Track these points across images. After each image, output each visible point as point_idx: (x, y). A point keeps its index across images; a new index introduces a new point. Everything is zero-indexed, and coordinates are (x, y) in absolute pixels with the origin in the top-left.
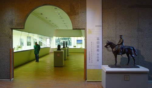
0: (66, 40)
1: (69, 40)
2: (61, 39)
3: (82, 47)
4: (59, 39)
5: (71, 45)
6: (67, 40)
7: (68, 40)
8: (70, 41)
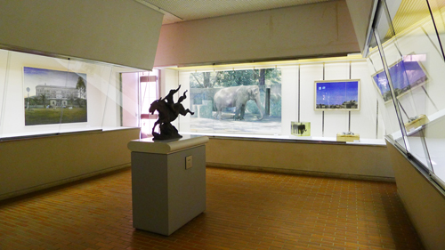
0: (248, 87)
1: (268, 83)
2: (218, 79)
3: (350, 136)
4: (207, 81)
5: (278, 117)
6: (253, 88)
7: (262, 83)
8: (273, 94)
